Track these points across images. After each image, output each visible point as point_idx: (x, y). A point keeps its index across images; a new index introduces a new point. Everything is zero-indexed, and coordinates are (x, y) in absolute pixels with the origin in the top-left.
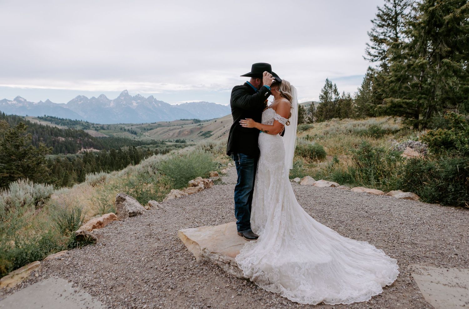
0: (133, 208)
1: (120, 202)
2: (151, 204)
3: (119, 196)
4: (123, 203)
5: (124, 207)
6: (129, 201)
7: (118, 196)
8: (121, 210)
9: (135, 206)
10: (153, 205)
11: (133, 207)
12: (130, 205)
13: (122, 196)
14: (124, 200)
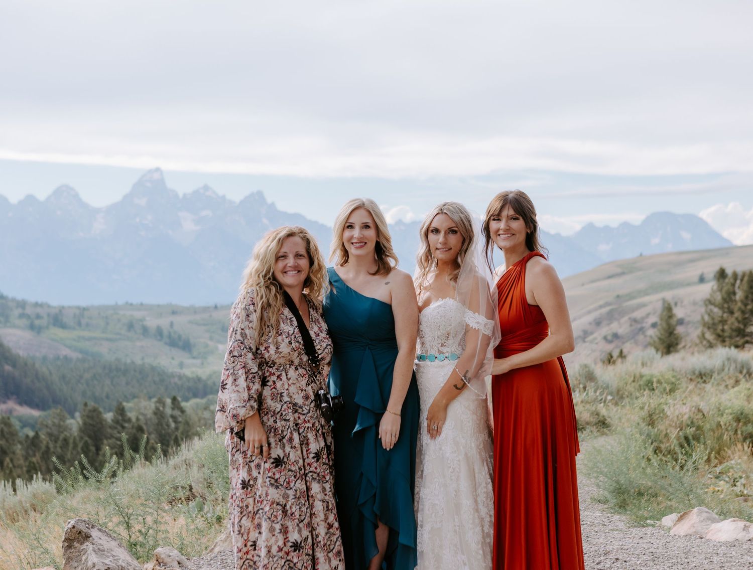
0: (107, 561)
1: (76, 544)
2: (162, 556)
3: (74, 527)
4: (84, 546)
5: (84, 558)
6: (101, 542)
7: (70, 526)
8: (76, 564)
9: (114, 556)
10: (167, 560)
11: (108, 557)
12: (100, 551)
13: (82, 527)
14: (87, 537)
